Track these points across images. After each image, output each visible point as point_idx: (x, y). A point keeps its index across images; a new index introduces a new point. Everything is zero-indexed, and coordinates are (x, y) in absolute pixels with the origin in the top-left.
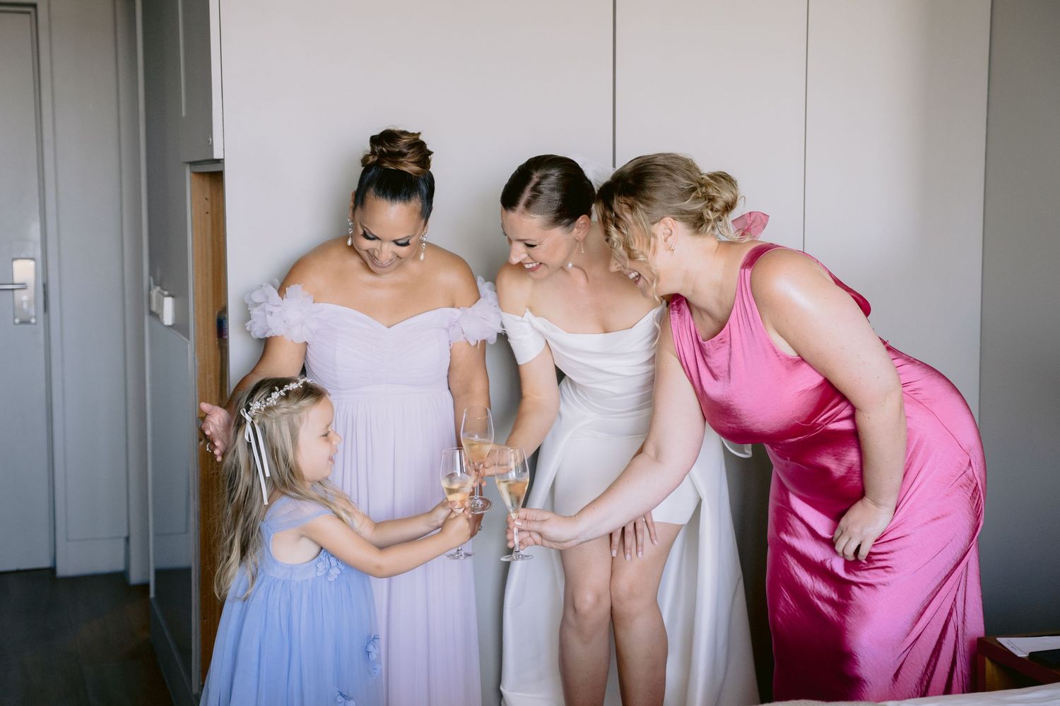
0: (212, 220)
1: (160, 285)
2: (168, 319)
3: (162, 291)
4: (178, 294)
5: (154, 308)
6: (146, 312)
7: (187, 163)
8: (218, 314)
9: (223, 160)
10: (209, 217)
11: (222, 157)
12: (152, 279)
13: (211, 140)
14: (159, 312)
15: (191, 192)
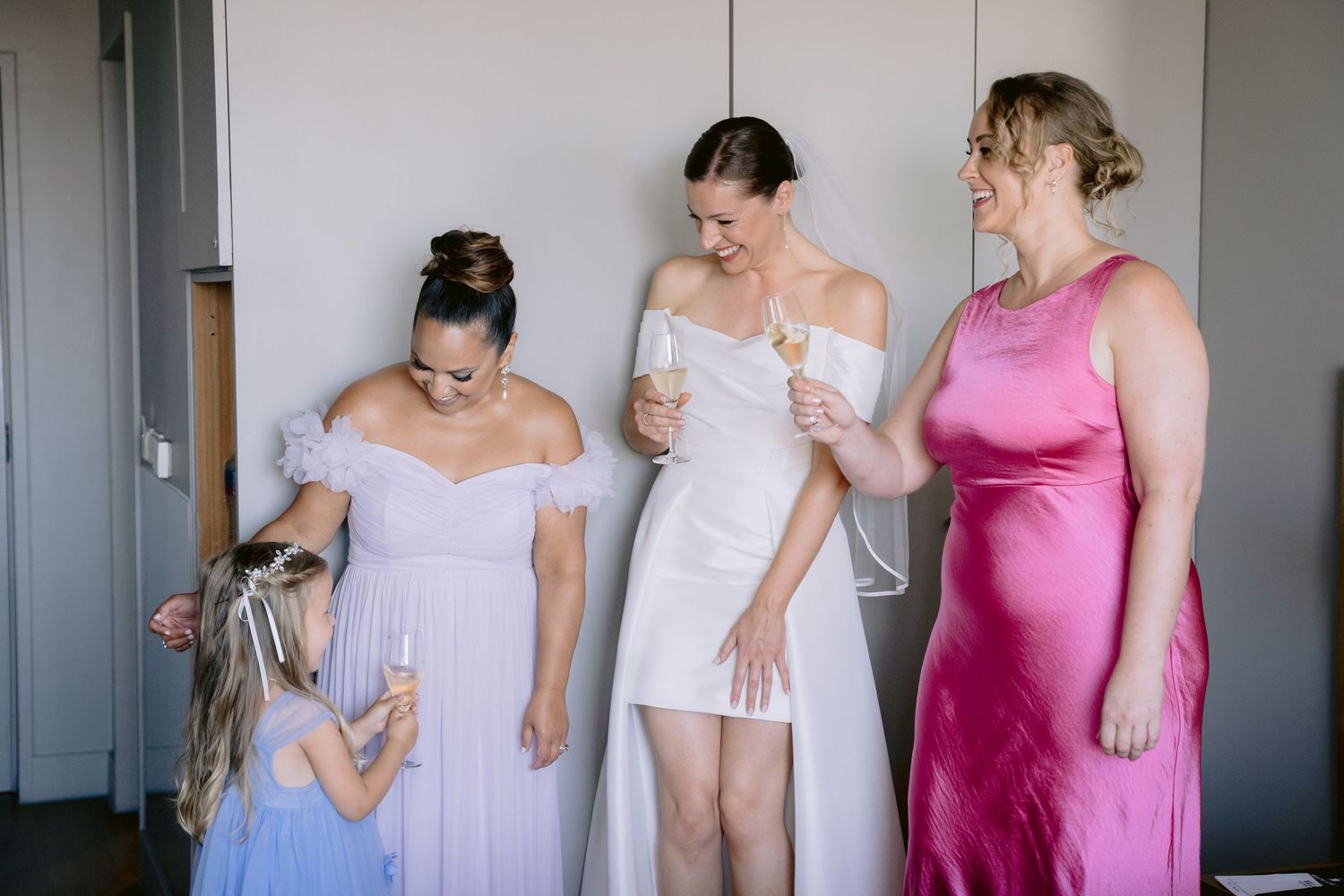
0: (220, 343)
1: (154, 426)
2: (163, 469)
3: (156, 434)
4: (176, 438)
5: (146, 457)
6: (137, 461)
7: (187, 271)
8: (227, 463)
9: (232, 267)
10: (215, 339)
11: (231, 264)
12: (143, 419)
13: (216, 242)
14: (152, 461)
15: (192, 307)
